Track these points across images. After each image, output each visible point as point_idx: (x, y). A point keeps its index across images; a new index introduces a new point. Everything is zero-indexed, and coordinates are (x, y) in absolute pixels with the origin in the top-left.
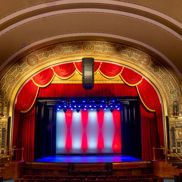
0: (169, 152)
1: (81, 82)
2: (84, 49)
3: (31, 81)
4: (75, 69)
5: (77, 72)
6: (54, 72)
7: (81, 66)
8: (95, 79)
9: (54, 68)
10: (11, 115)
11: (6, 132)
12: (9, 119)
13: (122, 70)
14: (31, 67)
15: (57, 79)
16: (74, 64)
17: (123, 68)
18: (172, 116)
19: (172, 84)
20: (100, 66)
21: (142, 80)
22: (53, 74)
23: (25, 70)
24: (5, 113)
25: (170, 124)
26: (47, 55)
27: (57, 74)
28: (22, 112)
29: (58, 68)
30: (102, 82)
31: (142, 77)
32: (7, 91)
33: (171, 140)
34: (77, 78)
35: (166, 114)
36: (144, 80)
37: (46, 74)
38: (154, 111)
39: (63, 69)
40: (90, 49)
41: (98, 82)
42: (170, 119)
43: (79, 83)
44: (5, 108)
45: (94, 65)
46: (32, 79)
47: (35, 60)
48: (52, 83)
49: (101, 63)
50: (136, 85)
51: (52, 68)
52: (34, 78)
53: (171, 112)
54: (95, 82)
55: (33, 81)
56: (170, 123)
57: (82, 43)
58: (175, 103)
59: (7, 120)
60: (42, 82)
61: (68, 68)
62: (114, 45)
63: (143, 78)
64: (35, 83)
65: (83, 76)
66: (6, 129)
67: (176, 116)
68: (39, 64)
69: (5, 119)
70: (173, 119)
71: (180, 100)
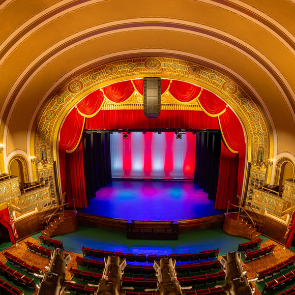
0: (243, 205)
1: (142, 108)
2: (146, 66)
3: (75, 109)
4: (133, 90)
5: (136, 92)
6: (104, 96)
7: (142, 86)
8: (162, 103)
9: (104, 89)
10: (55, 159)
11: (54, 180)
12: (55, 163)
13: (200, 93)
14: (74, 94)
15: (108, 105)
16: (132, 82)
17: (202, 90)
18: (255, 164)
19: (260, 124)
20: (169, 86)
21: (225, 109)
22: (103, 98)
23: (67, 100)
24: (49, 157)
26: (94, 77)
27: (108, 98)
28: (67, 151)
29: (110, 89)
30: (172, 108)
31: (226, 104)
32: (47, 130)
33: (249, 192)
34: (136, 101)
35: (249, 161)
36: (228, 109)
37: (94, 99)
38: (237, 152)
39: (117, 91)
40: (155, 66)
41: (167, 108)
42: (252, 167)
43: (140, 109)
44: (48, 152)
45: (162, 85)
46: (76, 107)
47: (78, 86)
48: (102, 109)
49: (171, 82)
50: (218, 115)
51: (101, 90)
52: (79, 106)
53: (255, 159)
54: (163, 108)
55: (78, 109)
56: (252, 172)
57: (143, 60)
58: (261, 150)
59: (52, 166)
60: (88, 110)
61: (123, 90)
62: (189, 64)
63: (227, 106)
64: (79, 112)
65: (145, 99)
66: (53, 177)
67: (259, 167)
68: (84, 88)
69: (50, 166)
70: (256, 168)
71: (266, 146)
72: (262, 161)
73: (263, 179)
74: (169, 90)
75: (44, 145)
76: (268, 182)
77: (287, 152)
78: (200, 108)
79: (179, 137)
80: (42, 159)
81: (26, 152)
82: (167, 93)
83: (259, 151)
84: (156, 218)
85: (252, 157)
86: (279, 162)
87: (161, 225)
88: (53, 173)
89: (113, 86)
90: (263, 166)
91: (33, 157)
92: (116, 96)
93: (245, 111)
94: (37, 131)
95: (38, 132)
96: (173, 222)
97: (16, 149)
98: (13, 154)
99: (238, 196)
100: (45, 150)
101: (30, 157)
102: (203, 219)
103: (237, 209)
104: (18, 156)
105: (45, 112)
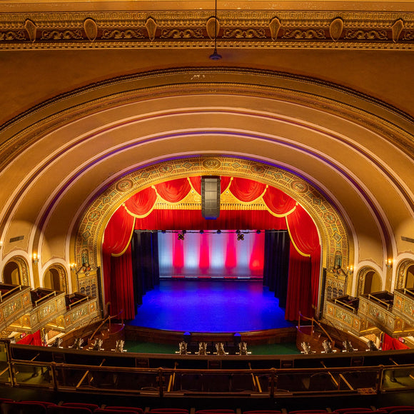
1: (200, 207)
2: (204, 165)
3: (122, 207)
4: (190, 188)
5: (193, 190)
6: (157, 194)
9: (157, 186)
10: (99, 264)
12: (99, 269)
13: (265, 190)
14: (122, 193)
15: (161, 204)
16: (188, 179)
17: (267, 187)
18: (332, 271)
19: (337, 226)
20: (230, 183)
21: (295, 207)
22: (156, 196)
23: (114, 199)
24: (91, 263)
25: (327, 280)
26: (146, 176)
28: (113, 255)
29: (163, 187)
30: (232, 208)
31: (295, 202)
32: (90, 232)
34: (193, 200)
35: (325, 266)
36: (299, 207)
37: (144, 197)
38: (309, 256)
39: (172, 188)
40: (214, 165)
42: (328, 273)
43: (197, 209)
44: (91, 258)
45: (222, 182)
46: (124, 205)
47: (127, 184)
49: (232, 179)
50: (285, 215)
51: (153, 187)
52: (126, 203)
53: (332, 265)
55: (126, 208)
57: (202, 160)
58: (339, 254)
59: (96, 273)
60: (139, 209)
61: (179, 187)
62: (252, 164)
63: (297, 204)
64: (128, 211)
65: (203, 198)
66: (97, 286)
67: (336, 274)
68: (134, 187)
69: (93, 273)
70: (332, 275)
71: (345, 251)
72: (339, 267)
73: (342, 288)
74: (230, 189)
75: (86, 250)
76: (348, 293)
77: (371, 260)
78: (265, 207)
79: (241, 237)
80: (84, 265)
81: (65, 260)
82: (228, 191)
83: (336, 256)
84: (217, 330)
85: (328, 263)
86: (361, 271)
87: (222, 337)
88: (96, 281)
89: (167, 183)
90: (342, 273)
91: (73, 265)
92: (171, 195)
93: (319, 211)
94: (78, 235)
95: (80, 236)
96: (235, 333)
97: (53, 258)
98: (49, 264)
99: (313, 306)
100: (87, 255)
101: (69, 265)
102: (270, 331)
103: (309, 323)
104: (55, 266)
105: (88, 213)
